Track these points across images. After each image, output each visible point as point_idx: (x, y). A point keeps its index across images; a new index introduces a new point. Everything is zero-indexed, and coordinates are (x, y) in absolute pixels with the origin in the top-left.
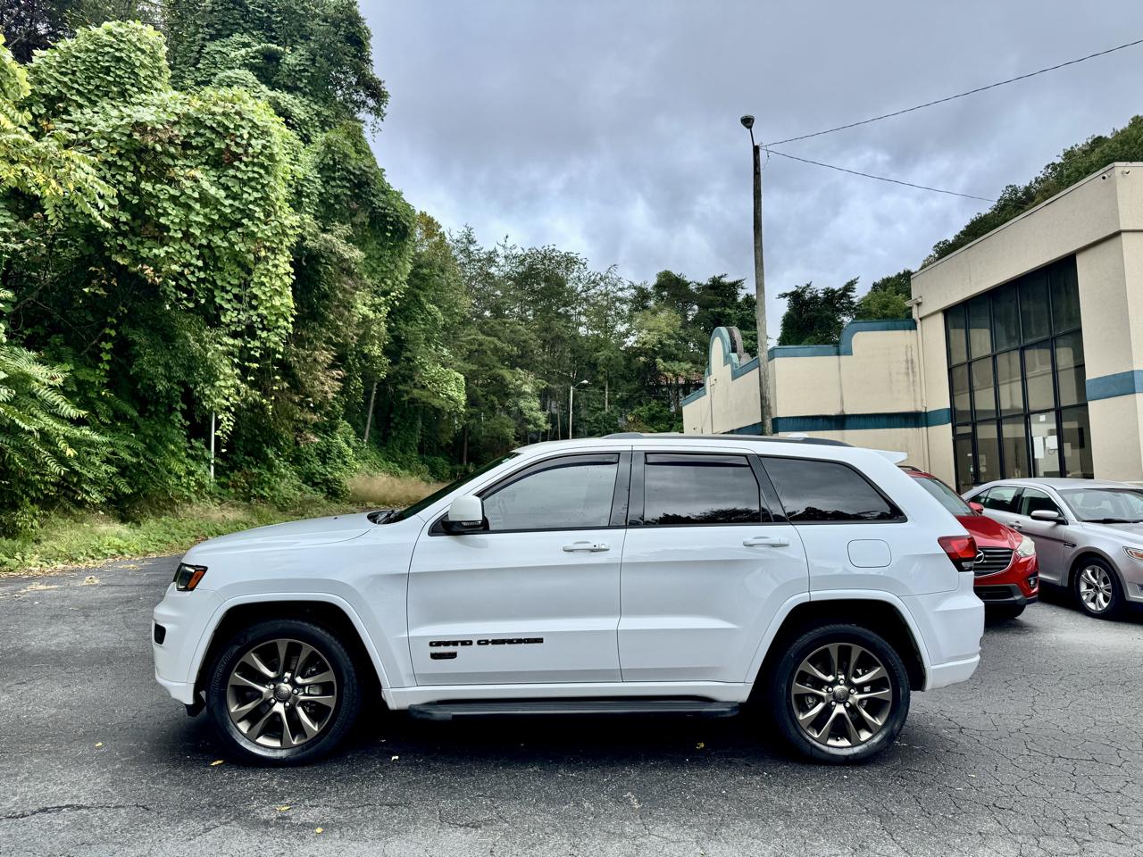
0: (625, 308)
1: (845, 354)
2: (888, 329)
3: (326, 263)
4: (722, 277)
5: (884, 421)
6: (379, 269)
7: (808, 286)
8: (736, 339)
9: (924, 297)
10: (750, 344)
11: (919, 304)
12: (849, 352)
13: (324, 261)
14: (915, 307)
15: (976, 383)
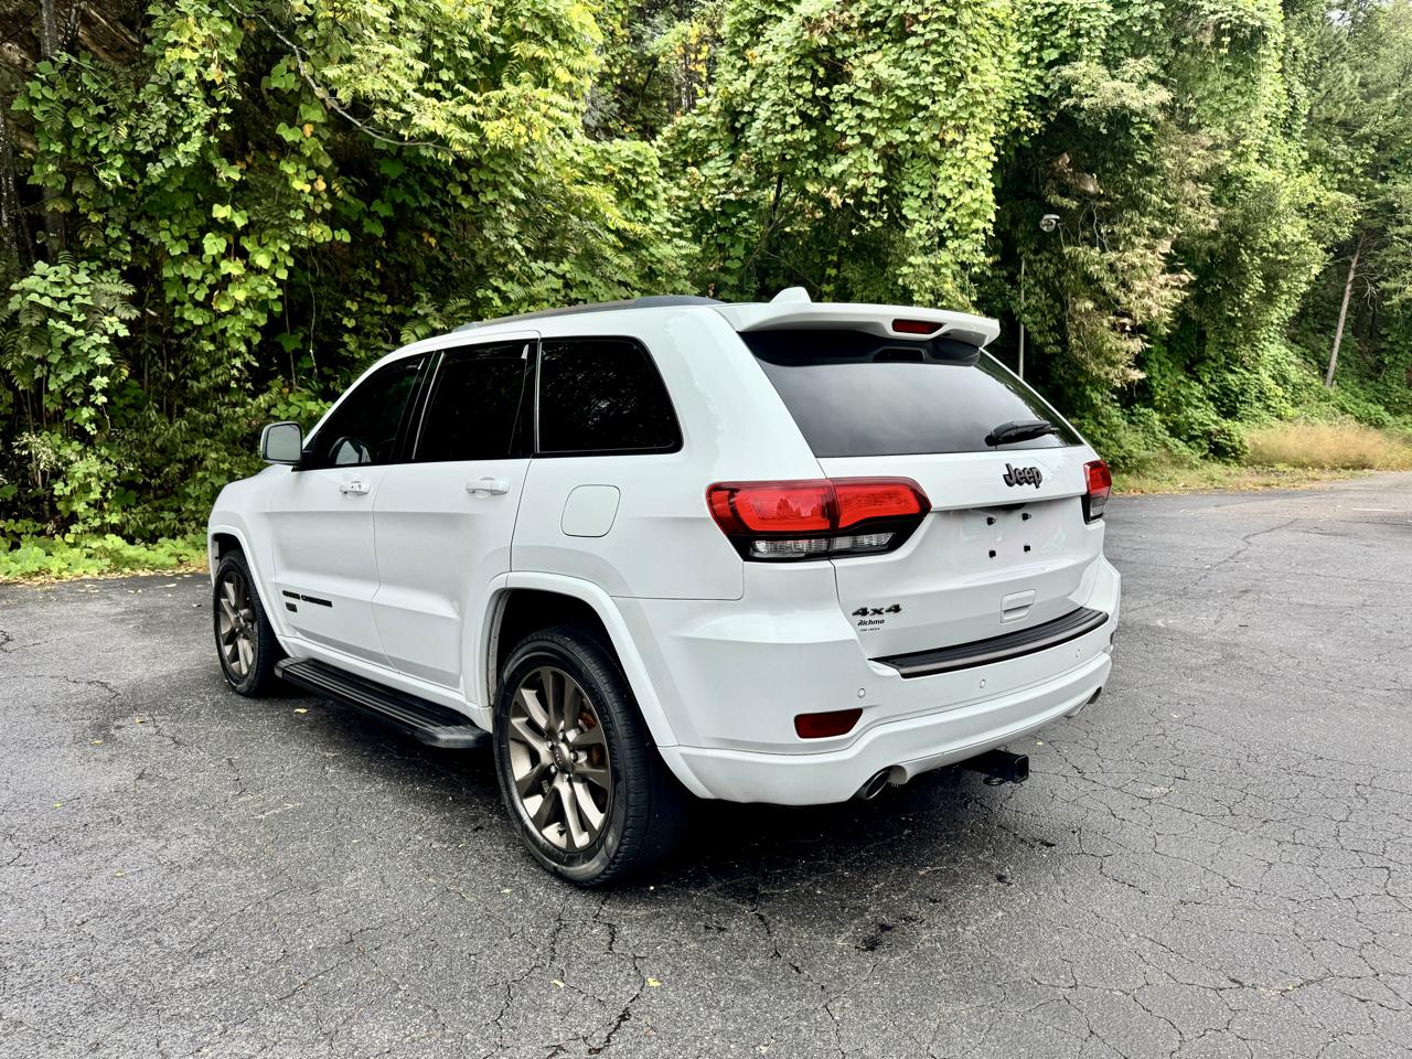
3: (1141, 122)
6: (1224, 109)
13: (1138, 119)
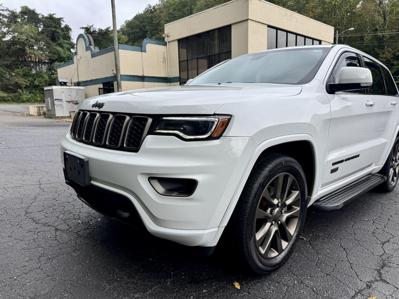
0: (6, 20)
1: (144, 52)
2: (158, 44)
4: (54, 14)
5: (157, 79)
7: (92, 26)
8: (91, 40)
9: (170, 34)
10: (69, 46)
11: (168, 36)
12: (145, 51)
14: (166, 37)
15: (189, 68)
